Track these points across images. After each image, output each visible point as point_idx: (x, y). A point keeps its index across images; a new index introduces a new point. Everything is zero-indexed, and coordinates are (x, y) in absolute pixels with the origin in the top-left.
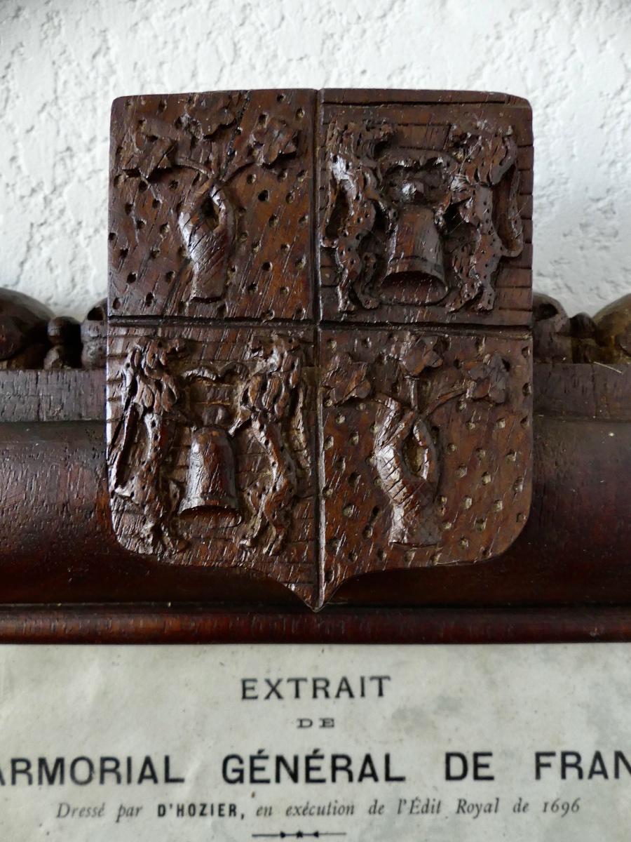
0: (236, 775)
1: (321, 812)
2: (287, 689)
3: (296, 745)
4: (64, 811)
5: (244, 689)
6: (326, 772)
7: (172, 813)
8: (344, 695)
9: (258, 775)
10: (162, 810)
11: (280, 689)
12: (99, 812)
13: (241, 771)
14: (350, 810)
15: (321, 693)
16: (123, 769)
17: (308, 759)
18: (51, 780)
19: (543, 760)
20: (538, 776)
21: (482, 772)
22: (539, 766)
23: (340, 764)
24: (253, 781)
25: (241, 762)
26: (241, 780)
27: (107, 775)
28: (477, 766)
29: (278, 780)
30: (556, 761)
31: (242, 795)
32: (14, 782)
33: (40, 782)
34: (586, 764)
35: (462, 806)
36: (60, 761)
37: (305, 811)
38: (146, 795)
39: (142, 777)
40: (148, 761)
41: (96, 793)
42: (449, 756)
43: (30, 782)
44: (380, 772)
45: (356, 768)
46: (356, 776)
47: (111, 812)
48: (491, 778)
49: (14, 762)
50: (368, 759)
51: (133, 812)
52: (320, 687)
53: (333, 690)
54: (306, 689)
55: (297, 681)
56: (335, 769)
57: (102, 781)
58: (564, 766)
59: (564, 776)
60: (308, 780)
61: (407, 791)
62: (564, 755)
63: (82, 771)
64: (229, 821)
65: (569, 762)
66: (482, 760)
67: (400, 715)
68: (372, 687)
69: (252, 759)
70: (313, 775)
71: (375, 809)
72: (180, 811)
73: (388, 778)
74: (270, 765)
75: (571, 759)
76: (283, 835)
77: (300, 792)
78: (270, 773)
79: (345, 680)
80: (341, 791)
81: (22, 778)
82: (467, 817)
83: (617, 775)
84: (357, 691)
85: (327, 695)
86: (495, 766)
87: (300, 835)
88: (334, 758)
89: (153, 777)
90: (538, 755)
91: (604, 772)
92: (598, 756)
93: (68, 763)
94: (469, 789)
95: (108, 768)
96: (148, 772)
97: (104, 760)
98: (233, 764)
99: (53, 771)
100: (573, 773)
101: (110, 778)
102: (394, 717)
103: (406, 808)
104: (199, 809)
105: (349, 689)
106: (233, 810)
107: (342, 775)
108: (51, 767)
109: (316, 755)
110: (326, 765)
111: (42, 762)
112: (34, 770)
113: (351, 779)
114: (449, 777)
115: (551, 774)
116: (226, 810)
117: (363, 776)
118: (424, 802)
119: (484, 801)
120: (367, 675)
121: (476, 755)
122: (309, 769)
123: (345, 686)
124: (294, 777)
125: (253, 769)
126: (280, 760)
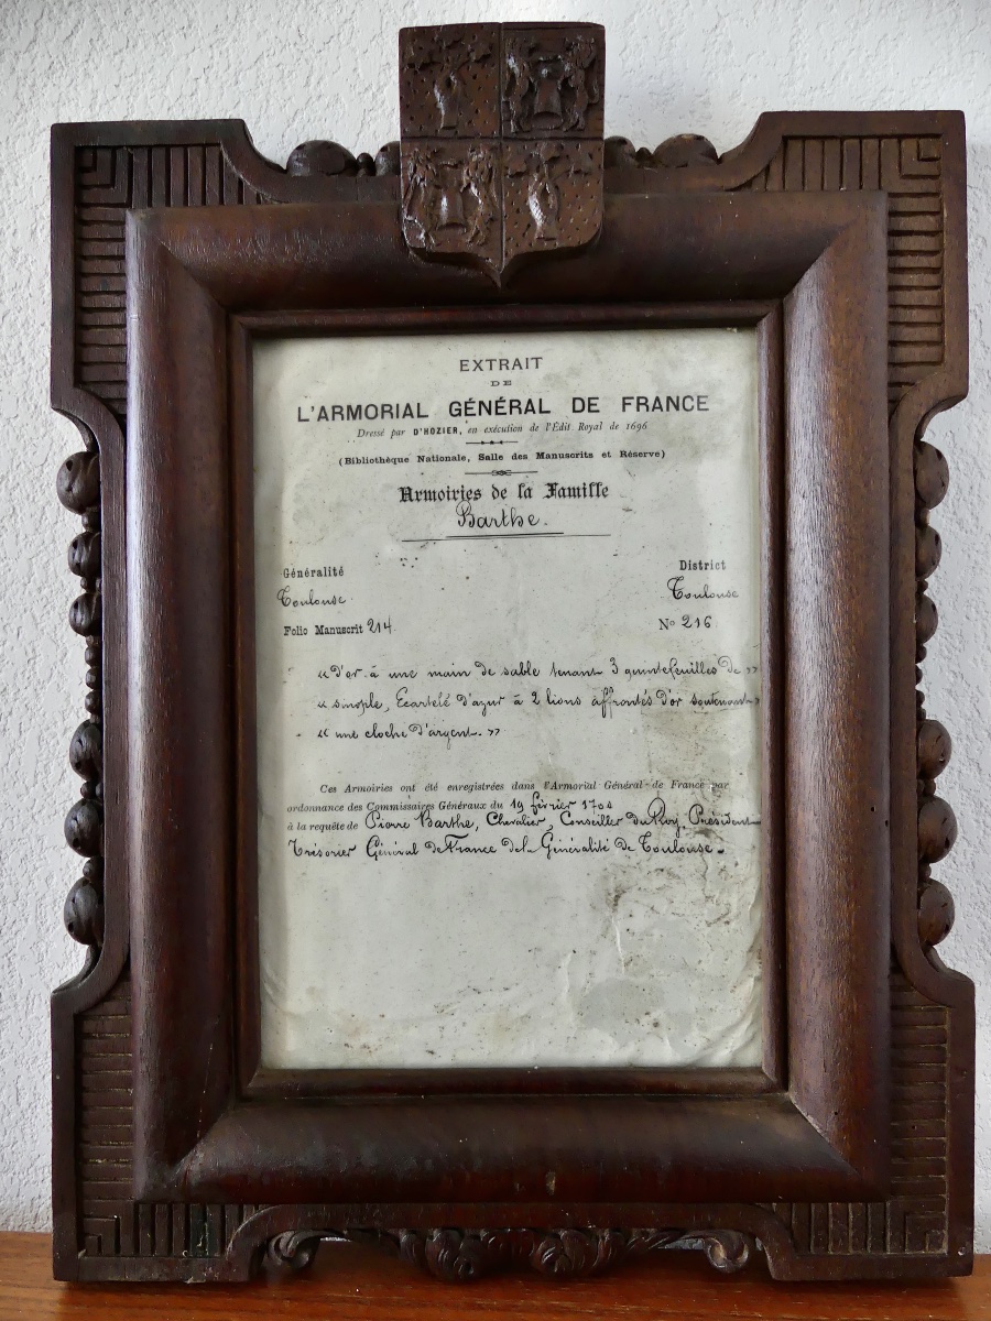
0: (457, 412)
1: (504, 430)
2: (485, 365)
3: (490, 396)
4: (361, 433)
5: (462, 365)
6: (507, 409)
7: (421, 433)
8: (517, 368)
9: (469, 412)
10: (416, 432)
11: (482, 365)
12: (381, 434)
13: (460, 410)
14: (520, 429)
15: (504, 367)
16: (394, 411)
17: (497, 402)
18: (354, 418)
19: (627, 401)
20: (624, 410)
21: (593, 408)
22: (624, 404)
23: (514, 405)
24: (466, 414)
25: (460, 405)
26: (460, 414)
27: (385, 414)
28: (590, 405)
29: (480, 414)
30: (634, 402)
31: (460, 422)
32: (333, 419)
33: (348, 419)
34: (651, 404)
35: (581, 426)
36: (359, 407)
37: (495, 430)
38: (408, 424)
39: (405, 415)
40: (408, 406)
41: (378, 424)
42: (574, 399)
43: (343, 419)
44: (537, 408)
45: (523, 407)
46: (523, 411)
47: (388, 433)
48: (598, 411)
49: (333, 408)
50: (530, 401)
51: (400, 433)
52: (503, 363)
53: (511, 365)
54: (496, 365)
55: (491, 361)
56: (511, 407)
57: (383, 417)
58: (639, 404)
59: (638, 410)
60: (497, 413)
61: (551, 418)
62: (639, 398)
63: (371, 412)
64: (453, 436)
65: (641, 402)
66: (593, 401)
67: (548, 377)
68: (532, 363)
69: (466, 403)
70: (500, 411)
71: (534, 428)
72: (426, 431)
73: (541, 412)
74: (476, 406)
75: (642, 401)
76: (483, 443)
77: (493, 420)
78: (476, 410)
79: (517, 360)
80: (515, 418)
81: (338, 417)
82: (584, 432)
83: (668, 409)
84: (524, 366)
85: (507, 368)
86: (600, 404)
87: (492, 443)
88: (511, 401)
89: (411, 415)
90: (624, 399)
91: (661, 408)
92: (657, 399)
93: (363, 408)
94: (586, 417)
95: (386, 410)
96: (408, 412)
97: (383, 406)
98: (455, 406)
99: (355, 413)
100: (643, 408)
101: (387, 415)
102: (544, 378)
103: (550, 428)
104: (437, 430)
105: (519, 364)
106: (455, 430)
107: (515, 411)
108: (354, 411)
109: (501, 400)
110: (507, 405)
111: (349, 407)
112: (345, 412)
113: (520, 412)
114: (574, 411)
115: (631, 409)
116: (452, 430)
117: (527, 410)
118: (561, 424)
119: (594, 424)
120: (529, 357)
121: (589, 399)
122: (497, 407)
123: (517, 363)
124: (489, 412)
125: (466, 408)
126: (481, 403)
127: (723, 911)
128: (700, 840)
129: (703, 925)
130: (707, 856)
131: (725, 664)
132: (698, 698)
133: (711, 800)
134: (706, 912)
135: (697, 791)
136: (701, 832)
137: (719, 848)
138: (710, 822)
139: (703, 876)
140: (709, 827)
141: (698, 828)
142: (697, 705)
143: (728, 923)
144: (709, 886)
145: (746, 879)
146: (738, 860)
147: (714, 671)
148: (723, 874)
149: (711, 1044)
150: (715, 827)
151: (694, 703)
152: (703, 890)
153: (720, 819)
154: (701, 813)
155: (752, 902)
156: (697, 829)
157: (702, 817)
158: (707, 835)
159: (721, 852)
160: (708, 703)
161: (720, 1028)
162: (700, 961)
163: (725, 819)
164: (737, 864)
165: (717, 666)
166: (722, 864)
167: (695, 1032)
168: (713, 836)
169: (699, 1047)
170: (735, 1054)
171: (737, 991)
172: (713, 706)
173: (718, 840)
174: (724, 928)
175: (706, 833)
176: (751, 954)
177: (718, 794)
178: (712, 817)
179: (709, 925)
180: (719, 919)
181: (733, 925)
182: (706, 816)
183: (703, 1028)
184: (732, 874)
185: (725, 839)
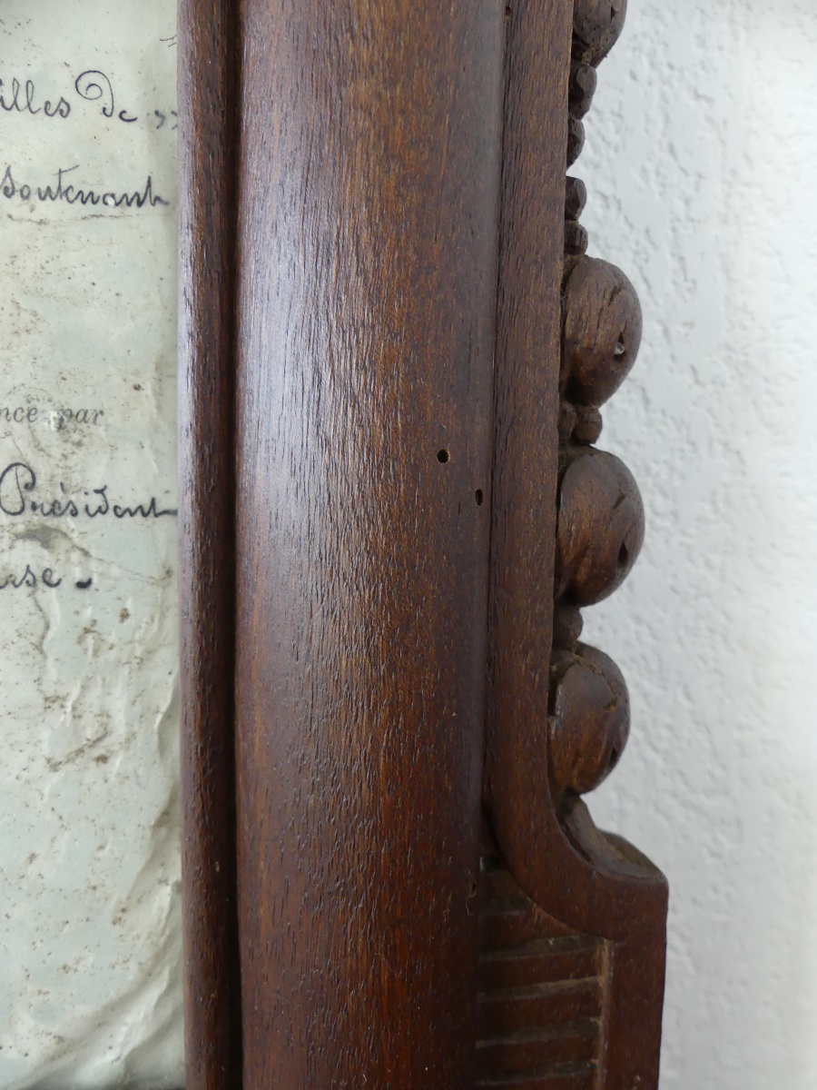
127: (90, 733)
128: (27, 556)
129: (40, 764)
130: (49, 597)
131: (94, 92)
132: (19, 179)
133: (56, 452)
134: (45, 734)
135: (19, 428)
136: (30, 535)
137: (79, 575)
138: (55, 510)
139: (39, 647)
140: (51, 522)
141: (21, 524)
142: (17, 198)
143: (103, 759)
144: (52, 672)
145: (150, 652)
146: (129, 605)
147: (64, 110)
148: (90, 640)
149: (67, 1047)
150: (67, 522)
151: (8, 193)
152: (38, 681)
153: (80, 500)
154: (30, 486)
155: (164, 708)
156: (21, 528)
157: (33, 496)
158: (46, 544)
159: (83, 585)
160: (46, 194)
161: (86, 1010)
162: (33, 857)
163: (96, 501)
164: (124, 615)
165: (71, 96)
166: (88, 613)
167: (26, 1023)
168: (62, 545)
169: (36, 1055)
170: (130, 1063)
171: (129, 918)
172: (61, 203)
173: (76, 556)
174: (94, 773)
175: (43, 537)
176: (163, 831)
177: (76, 437)
178: (59, 495)
179: (54, 766)
180: (80, 751)
181: (116, 763)
182: (42, 496)
183: (45, 1013)
184: (112, 639)
185: (93, 552)
